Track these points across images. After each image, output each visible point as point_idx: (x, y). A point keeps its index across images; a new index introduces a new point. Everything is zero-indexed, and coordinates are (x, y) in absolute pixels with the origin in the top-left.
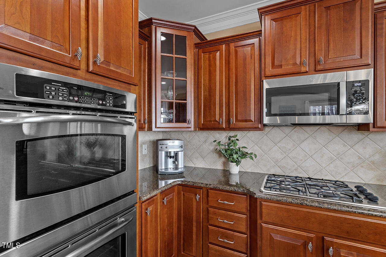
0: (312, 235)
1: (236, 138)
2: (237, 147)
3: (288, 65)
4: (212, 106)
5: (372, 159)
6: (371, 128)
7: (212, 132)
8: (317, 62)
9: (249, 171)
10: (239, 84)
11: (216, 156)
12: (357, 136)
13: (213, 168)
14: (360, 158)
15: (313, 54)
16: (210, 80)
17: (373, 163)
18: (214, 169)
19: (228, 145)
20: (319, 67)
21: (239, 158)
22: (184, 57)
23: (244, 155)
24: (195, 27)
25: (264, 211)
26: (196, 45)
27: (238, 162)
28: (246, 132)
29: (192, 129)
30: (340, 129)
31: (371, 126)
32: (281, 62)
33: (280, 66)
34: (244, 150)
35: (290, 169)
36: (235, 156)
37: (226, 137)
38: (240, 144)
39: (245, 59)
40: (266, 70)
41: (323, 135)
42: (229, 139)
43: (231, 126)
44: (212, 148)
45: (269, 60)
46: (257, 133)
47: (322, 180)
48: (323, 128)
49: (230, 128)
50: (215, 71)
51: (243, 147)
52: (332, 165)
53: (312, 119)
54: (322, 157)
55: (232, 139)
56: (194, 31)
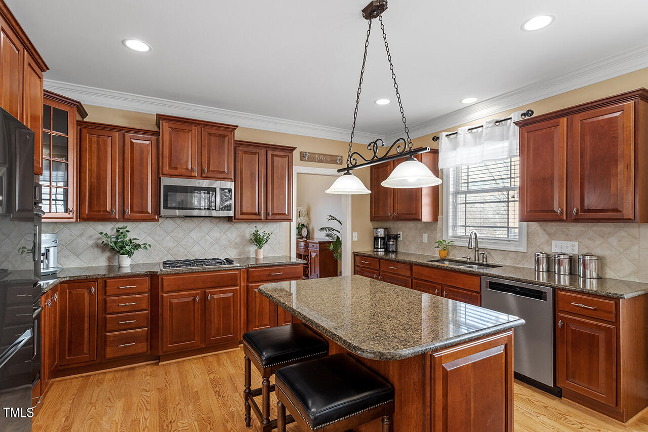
0: (199, 292)
1: (125, 230)
2: (127, 239)
3: (182, 168)
4: (101, 195)
5: (236, 241)
6: (233, 220)
7: (91, 223)
8: (202, 171)
9: (141, 262)
10: (135, 177)
11: (97, 252)
12: (227, 225)
13: (94, 265)
14: (229, 241)
15: (200, 164)
16: (98, 166)
17: (236, 243)
18: (95, 267)
19: (117, 238)
20: (204, 175)
21: (132, 250)
22: (63, 135)
23: (137, 247)
24: (79, 103)
25: (165, 284)
26: (78, 123)
27: (129, 254)
28: (137, 223)
29: (74, 220)
30: (218, 220)
31: (233, 218)
32: (177, 165)
33: (176, 168)
34: (134, 241)
35: (181, 256)
36: (127, 248)
37: (113, 229)
38: (130, 236)
39: (142, 153)
40: (164, 169)
41: (206, 225)
42: (118, 231)
43: (126, 217)
44: (91, 242)
45: (167, 161)
46: (150, 224)
47: (206, 259)
48: (207, 220)
49: (124, 218)
50: (106, 157)
51: (133, 239)
52: (212, 248)
53: (196, 213)
54: (206, 242)
55: (121, 231)
56: (78, 107)
